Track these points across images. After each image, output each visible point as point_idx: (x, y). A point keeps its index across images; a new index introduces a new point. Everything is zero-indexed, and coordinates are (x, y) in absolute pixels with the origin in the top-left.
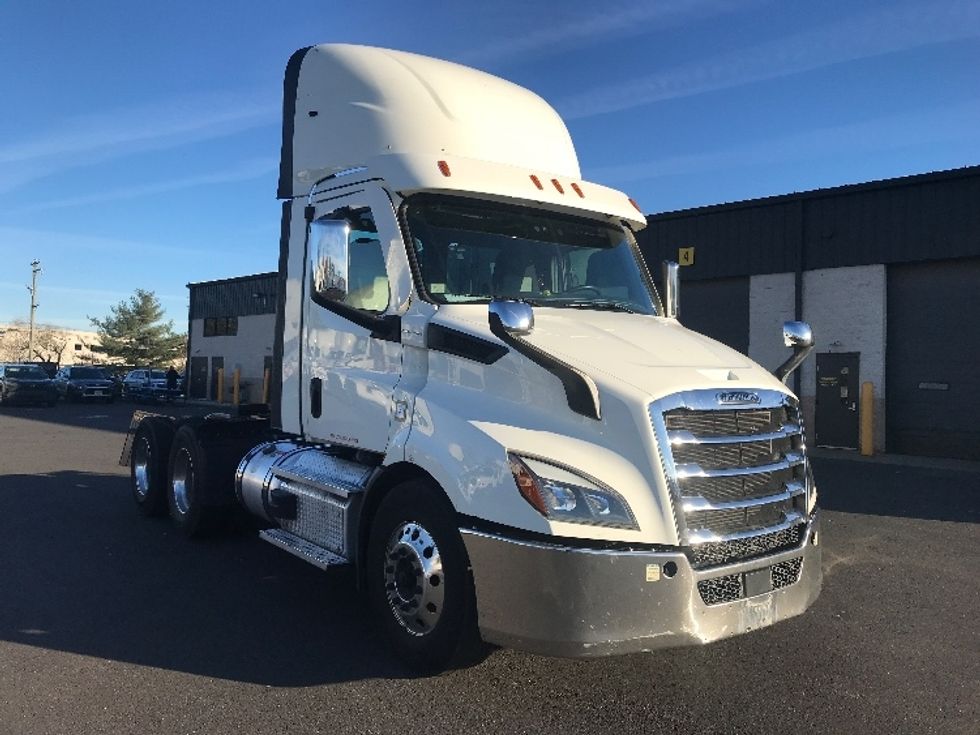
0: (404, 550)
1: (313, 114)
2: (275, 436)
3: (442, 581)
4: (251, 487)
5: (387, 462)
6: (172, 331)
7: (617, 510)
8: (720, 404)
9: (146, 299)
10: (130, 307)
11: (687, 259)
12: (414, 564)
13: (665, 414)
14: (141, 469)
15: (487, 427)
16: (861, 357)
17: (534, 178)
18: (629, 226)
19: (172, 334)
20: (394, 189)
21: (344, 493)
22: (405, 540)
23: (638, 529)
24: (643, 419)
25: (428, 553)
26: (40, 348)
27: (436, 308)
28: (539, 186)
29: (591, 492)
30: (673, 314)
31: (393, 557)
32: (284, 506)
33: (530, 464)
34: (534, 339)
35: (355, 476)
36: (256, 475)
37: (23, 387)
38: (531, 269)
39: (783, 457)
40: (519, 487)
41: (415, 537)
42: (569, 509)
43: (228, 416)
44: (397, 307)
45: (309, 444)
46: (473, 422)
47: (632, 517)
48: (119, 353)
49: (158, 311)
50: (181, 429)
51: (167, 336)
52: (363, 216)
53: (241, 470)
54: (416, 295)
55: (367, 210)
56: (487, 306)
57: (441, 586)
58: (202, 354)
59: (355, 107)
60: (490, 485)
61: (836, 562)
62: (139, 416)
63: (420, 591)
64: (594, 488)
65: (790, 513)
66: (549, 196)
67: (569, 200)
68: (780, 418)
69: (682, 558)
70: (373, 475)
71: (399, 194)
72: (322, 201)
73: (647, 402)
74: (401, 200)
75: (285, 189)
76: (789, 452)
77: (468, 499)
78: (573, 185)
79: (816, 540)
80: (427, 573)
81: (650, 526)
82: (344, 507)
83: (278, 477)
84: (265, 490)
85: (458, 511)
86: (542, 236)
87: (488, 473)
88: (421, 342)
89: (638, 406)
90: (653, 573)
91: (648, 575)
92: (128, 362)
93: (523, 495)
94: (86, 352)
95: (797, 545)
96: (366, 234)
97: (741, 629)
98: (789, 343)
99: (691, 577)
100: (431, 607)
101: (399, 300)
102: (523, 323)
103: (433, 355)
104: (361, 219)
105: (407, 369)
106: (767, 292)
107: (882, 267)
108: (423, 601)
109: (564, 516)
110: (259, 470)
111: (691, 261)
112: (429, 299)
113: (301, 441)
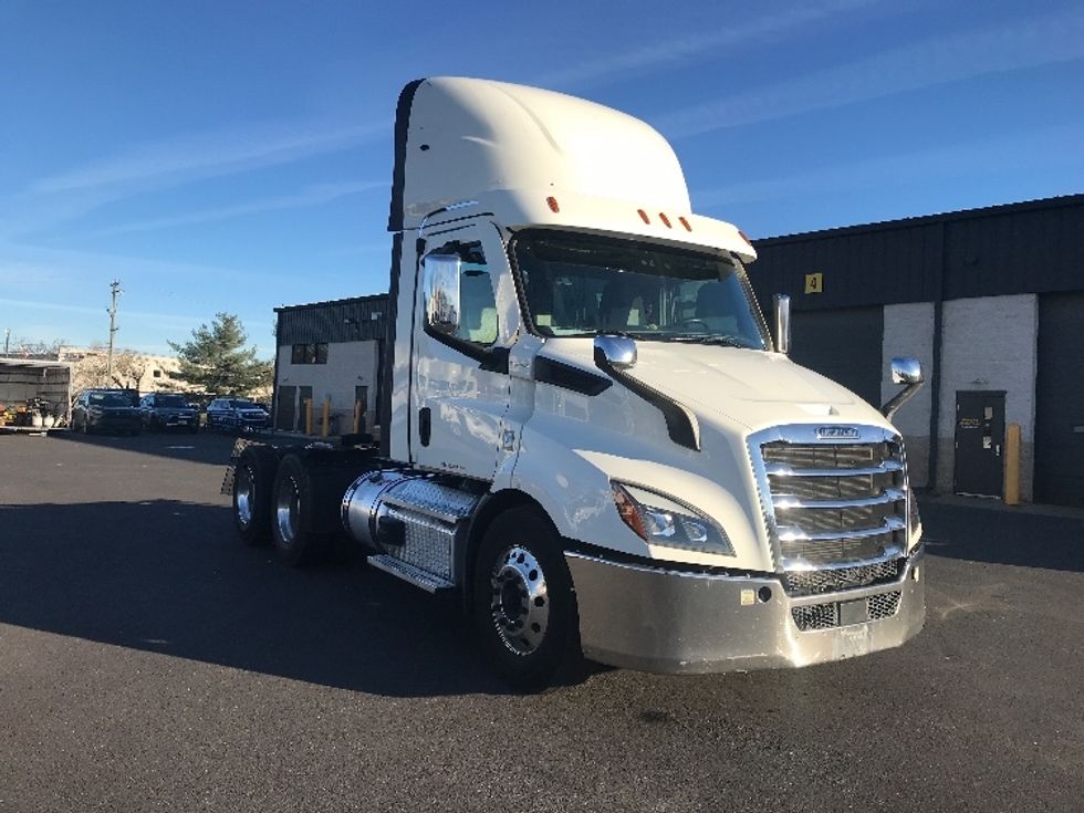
0: (510, 572)
1: (425, 148)
2: (380, 466)
3: (547, 602)
4: (358, 515)
5: (494, 489)
6: (256, 357)
7: (716, 537)
8: (819, 438)
9: (228, 322)
10: (211, 331)
11: (815, 287)
12: (520, 586)
13: (762, 446)
14: (243, 498)
15: (591, 456)
16: (1007, 396)
17: (641, 213)
18: (739, 259)
19: (256, 361)
20: (503, 224)
21: (452, 518)
22: (512, 563)
23: (734, 555)
24: (741, 451)
25: (533, 576)
26: (118, 375)
27: (543, 341)
28: (647, 221)
29: (689, 518)
30: (784, 348)
31: (500, 579)
32: (392, 533)
33: (632, 491)
34: (638, 373)
35: (462, 504)
36: (363, 504)
37: (109, 415)
38: (640, 300)
39: (883, 491)
40: (621, 516)
41: (521, 561)
42: (668, 535)
43: (329, 446)
44: (506, 340)
45: (417, 472)
46: (578, 451)
47: (729, 544)
48: (199, 381)
49: (241, 336)
50: (286, 457)
51: (250, 363)
52: (472, 250)
53: (347, 500)
54: (524, 328)
55: (478, 244)
56: (592, 340)
57: (545, 608)
58: (290, 384)
59: (466, 140)
60: (593, 515)
61: (953, 608)
62: (241, 445)
63: (526, 611)
64: (693, 516)
65: (889, 547)
66: (656, 231)
67: (677, 234)
68: (881, 454)
69: (775, 584)
70: (480, 503)
71: (508, 229)
72: (433, 234)
73: (745, 434)
74: (510, 235)
75: (396, 222)
76: (890, 487)
77: (573, 526)
78: (682, 219)
79: (916, 575)
80: (533, 595)
81: (746, 553)
82: (451, 534)
83: (386, 504)
84: (372, 520)
85: (563, 535)
86: (647, 270)
87: (592, 503)
88: (528, 374)
89: (736, 438)
90: (748, 597)
91: (742, 600)
92: (209, 390)
93: (624, 520)
94: (165, 379)
95: (895, 578)
96: (475, 267)
97: (835, 656)
98: (897, 379)
99: (785, 602)
100: (536, 627)
101: (507, 332)
102: (626, 357)
103: (540, 386)
104: (470, 252)
105: (514, 401)
106: (904, 323)
107: (1033, 297)
108: (527, 620)
109: (663, 541)
110: (366, 499)
111: (819, 289)
112: (537, 333)
113: (408, 470)
